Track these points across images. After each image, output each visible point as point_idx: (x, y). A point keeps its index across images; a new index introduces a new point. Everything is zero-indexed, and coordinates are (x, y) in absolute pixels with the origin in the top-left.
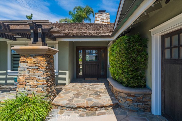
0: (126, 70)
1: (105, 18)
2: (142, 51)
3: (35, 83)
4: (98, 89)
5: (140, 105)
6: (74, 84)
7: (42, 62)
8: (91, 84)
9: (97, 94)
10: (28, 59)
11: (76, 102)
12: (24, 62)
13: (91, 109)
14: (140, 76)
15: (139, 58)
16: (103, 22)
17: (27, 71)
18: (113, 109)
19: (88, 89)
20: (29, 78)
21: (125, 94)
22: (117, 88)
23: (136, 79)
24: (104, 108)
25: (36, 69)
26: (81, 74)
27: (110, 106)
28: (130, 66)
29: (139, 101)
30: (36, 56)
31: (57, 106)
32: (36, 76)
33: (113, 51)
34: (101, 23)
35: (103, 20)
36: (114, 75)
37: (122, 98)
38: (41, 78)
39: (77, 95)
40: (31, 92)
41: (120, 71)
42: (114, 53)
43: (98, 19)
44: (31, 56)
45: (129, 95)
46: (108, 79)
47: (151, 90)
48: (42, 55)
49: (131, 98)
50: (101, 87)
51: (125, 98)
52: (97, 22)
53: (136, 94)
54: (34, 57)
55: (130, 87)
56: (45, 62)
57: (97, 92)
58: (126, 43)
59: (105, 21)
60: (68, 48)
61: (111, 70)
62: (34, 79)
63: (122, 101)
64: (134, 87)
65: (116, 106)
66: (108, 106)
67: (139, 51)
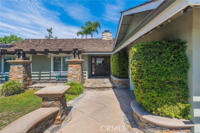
0: (118, 70)
1: (109, 36)
2: (126, 61)
3: (76, 76)
4: (105, 81)
5: (125, 86)
6: (91, 79)
7: (79, 67)
8: (101, 79)
9: (105, 83)
10: (73, 65)
11: (94, 86)
12: (71, 67)
13: (102, 88)
14: (125, 73)
15: (124, 64)
16: (108, 38)
17: (72, 71)
18: (113, 89)
19: (99, 81)
20: (73, 74)
21: (118, 81)
22: (114, 79)
23: (123, 74)
24: (108, 88)
25: (76, 70)
26: (93, 73)
27: (111, 87)
28: (120, 68)
29: (125, 84)
30: (76, 64)
31: (86, 88)
32: (77, 73)
33: (113, 60)
34: (106, 39)
35: (107, 37)
36: (113, 73)
37: (117, 83)
38: (79, 74)
39: (94, 84)
40: (74, 81)
41: (116, 71)
42: (113, 62)
43: (104, 36)
44: (74, 64)
45: (120, 82)
46: (111, 76)
47: (130, 79)
48: (79, 64)
49: (121, 83)
50: (107, 80)
51: (118, 83)
52: (104, 38)
53: (123, 81)
54: (75, 64)
55: (120, 78)
56: (80, 67)
57: (104, 82)
58: (118, 57)
59: (109, 38)
60: (87, 58)
61: (112, 71)
62: (75, 74)
63: (117, 85)
64: (122, 78)
65: (114, 88)
66: (110, 87)
67: (124, 61)
